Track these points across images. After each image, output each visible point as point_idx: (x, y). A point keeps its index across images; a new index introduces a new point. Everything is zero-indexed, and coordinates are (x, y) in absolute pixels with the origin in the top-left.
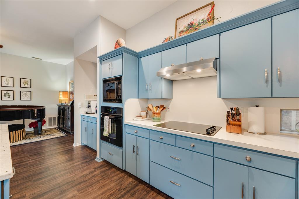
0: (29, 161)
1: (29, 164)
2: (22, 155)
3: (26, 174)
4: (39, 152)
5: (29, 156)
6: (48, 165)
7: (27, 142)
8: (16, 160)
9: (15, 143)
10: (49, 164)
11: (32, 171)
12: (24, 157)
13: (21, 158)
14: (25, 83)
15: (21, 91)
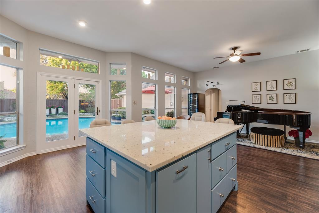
0: (272, 173)
1: (269, 177)
2: (270, 163)
3: (260, 186)
4: (288, 169)
5: (276, 168)
6: (289, 193)
7: (282, 152)
8: (262, 166)
9: (271, 148)
10: (291, 193)
11: (267, 187)
12: (270, 167)
13: (267, 166)
14: (288, 85)
15: (284, 94)
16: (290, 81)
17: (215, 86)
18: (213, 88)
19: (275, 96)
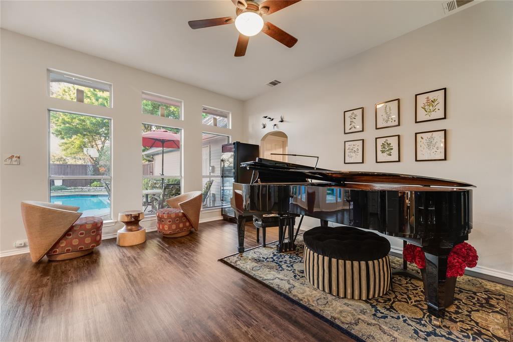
14: (426, 107)
15: (416, 134)
16: (432, 96)
17: (278, 127)
18: (273, 130)
19: (394, 142)
